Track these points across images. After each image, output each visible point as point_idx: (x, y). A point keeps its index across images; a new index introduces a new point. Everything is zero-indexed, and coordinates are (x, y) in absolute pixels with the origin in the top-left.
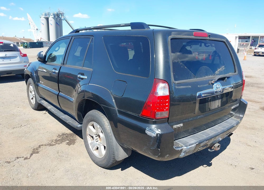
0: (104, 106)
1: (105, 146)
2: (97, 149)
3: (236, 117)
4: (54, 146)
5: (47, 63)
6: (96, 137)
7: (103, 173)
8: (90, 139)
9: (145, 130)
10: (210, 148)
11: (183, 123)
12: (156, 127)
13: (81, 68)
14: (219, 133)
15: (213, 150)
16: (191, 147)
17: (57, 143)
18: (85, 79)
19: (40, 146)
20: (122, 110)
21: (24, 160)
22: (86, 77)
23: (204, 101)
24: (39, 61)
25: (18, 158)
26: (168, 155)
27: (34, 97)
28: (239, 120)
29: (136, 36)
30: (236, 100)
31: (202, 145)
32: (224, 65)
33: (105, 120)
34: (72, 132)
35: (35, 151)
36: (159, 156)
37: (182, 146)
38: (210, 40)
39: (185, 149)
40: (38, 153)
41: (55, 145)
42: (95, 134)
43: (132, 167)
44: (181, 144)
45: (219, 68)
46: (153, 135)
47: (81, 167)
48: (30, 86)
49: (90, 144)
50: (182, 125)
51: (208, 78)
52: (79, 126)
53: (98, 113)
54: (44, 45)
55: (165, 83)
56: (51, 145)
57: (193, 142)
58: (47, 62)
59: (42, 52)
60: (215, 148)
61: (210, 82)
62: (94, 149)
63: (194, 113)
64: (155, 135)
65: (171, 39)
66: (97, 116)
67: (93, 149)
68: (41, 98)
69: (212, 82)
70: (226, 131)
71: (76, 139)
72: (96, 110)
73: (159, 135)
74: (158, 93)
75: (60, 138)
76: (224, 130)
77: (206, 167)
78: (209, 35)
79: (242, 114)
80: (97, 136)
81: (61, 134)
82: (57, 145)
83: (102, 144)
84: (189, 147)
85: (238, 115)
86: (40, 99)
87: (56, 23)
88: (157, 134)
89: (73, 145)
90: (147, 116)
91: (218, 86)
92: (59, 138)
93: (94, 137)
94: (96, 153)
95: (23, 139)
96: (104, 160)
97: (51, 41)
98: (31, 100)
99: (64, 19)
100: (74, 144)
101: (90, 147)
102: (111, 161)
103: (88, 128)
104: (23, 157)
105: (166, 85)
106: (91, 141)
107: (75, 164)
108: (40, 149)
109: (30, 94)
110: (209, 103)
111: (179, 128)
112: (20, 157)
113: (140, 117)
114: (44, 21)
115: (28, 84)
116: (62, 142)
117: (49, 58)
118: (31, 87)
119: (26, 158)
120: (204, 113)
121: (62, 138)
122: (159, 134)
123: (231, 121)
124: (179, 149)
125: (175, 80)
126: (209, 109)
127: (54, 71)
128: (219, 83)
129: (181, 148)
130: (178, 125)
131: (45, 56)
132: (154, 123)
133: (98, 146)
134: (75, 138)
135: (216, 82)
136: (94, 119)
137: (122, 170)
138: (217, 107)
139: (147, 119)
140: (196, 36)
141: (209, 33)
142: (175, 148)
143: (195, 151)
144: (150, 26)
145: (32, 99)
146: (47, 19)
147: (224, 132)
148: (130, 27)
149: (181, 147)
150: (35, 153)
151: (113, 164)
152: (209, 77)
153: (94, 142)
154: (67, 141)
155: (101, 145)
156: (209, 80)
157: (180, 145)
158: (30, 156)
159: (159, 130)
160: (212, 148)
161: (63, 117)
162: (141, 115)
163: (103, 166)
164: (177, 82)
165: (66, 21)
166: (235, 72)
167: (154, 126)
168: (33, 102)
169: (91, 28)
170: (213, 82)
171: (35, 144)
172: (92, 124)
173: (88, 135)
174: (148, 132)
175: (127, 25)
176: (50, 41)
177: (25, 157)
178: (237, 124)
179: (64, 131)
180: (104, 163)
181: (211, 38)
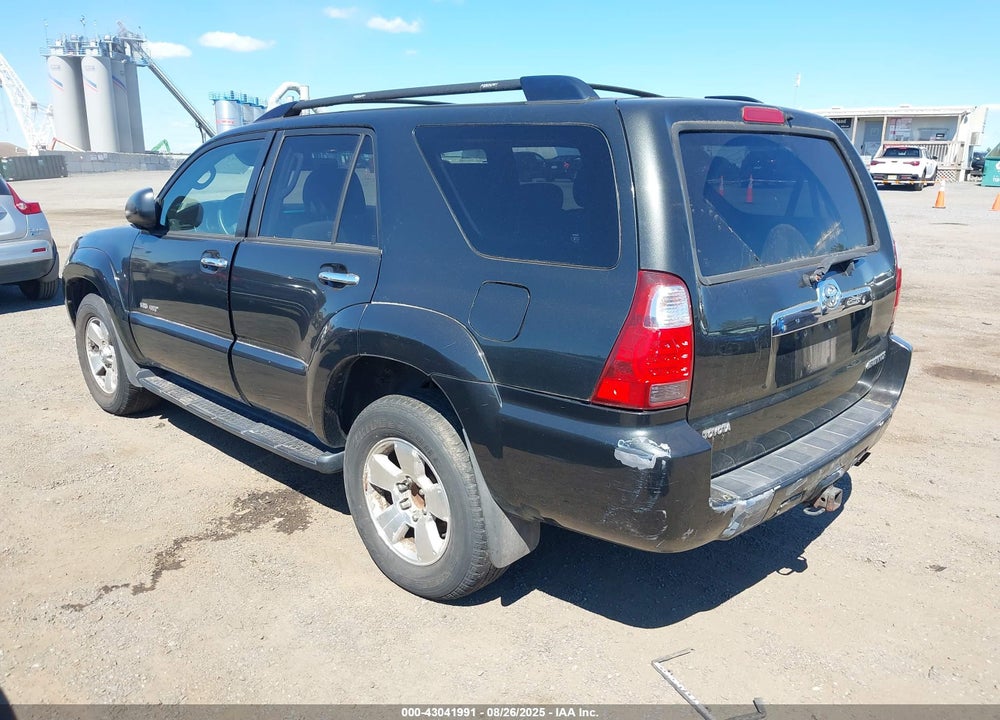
0: (444, 376)
1: (446, 519)
2: (410, 533)
3: (877, 396)
4: (233, 539)
5: (170, 233)
6: (402, 491)
7: (441, 619)
8: (375, 501)
9: (612, 449)
10: (810, 503)
11: (731, 420)
12: (650, 437)
13: (328, 247)
14: (836, 450)
15: (820, 512)
16: (760, 501)
17: (240, 530)
18: (353, 284)
19: (178, 543)
20: (517, 388)
21: (134, 594)
22: (356, 279)
23: (791, 345)
24: (136, 225)
25: (107, 589)
26: (690, 532)
27: (109, 365)
28: (889, 406)
29: (552, 124)
30: (878, 340)
31: (790, 491)
32: (837, 218)
33: (441, 429)
34: (283, 487)
35: (166, 562)
36: (661, 538)
37: (733, 500)
38: (790, 134)
39: (743, 507)
40: (177, 566)
41: (234, 535)
42: (398, 484)
43: (536, 593)
44: (727, 494)
45: (826, 231)
46: (644, 465)
47: (357, 604)
48: (93, 326)
49: (380, 519)
50: (727, 426)
51: (796, 264)
52: (327, 457)
53: (414, 406)
54: (70, 165)
55: (677, 283)
56: (219, 537)
57: (763, 484)
58: (167, 228)
59: (151, 190)
60: (824, 504)
61: (806, 279)
62: (396, 535)
63: (764, 387)
64: (651, 465)
65: (681, 133)
66: (409, 416)
67: (390, 537)
68: (141, 366)
69: (811, 277)
70: (856, 444)
71: (306, 511)
72: (402, 397)
73: (664, 462)
74: (654, 319)
75: (247, 511)
76: (850, 441)
77: (788, 574)
78: (787, 116)
79: (896, 388)
80: (405, 490)
81: (246, 497)
82: (242, 535)
83: (429, 516)
84: (753, 500)
85: (883, 390)
86: (138, 370)
87: (113, 77)
88: (659, 460)
89: (303, 530)
90: (613, 402)
91: (829, 292)
92: (244, 512)
93: (395, 492)
94: (404, 550)
95: (104, 522)
96: (442, 569)
97: (95, 148)
98: (97, 377)
99: (142, 63)
100: (305, 528)
101: (381, 533)
102: (472, 572)
103: (367, 464)
104: (127, 585)
105: (680, 291)
106: (382, 508)
107: (330, 596)
108: (181, 555)
109: (90, 354)
110: (805, 350)
111: (718, 437)
112: (117, 587)
113: (590, 406)
114: (64, 72)
115: (84, 318)
116: (258, 524)
117: (171, 214)
118: (97, 331)
119: (139, 589)
120: (789, 386)
121: (254, 511)
122: (665, 458)
123: (865, 410)
124: (725, 508)
125: (705, 273)
126: (805, 370)
127: (206, 260)
128: (831, 281)
129: (730, 506)
130: (718, 429)
131: (159, 207)
132: (642, 423)
133: (413, 525)
134: (303, 508)
135: (824, 277)
136: (400, 427)
137: (505, 603)
138: (824, 362)
139: (619, 411)
140: (751, 122)
141: (787, 111)
142: (714, 505)
143: (769, 516)
144: (596, 91)
145: (102, 372)
146: (76, 64)
147: (852, 447)
148: (522, 91)
149: (731, 502)
150: (166, 569)
151: (478, 581)
152: (799, 260)
153: (395, 511)
154: (277, 520)
155: (423, 520)
156: (801, 272)
157: (724, 497)
158: (154, 581)
159: (665, 446)
160: (816, 505)
161: (252, 431)
162: (596, 398)
163: (437, 593)
164: (709, 280)
165: (151, 68)
166: (871, 242)
167: (640, 435)
168: (110, 384)
169: (356, 97)
170: (816, 278)
171: (159, 538)
172: (384, 448)
173: (369, 486)
174: (623, 456)
175: (506, 86)
176: (93, 150)
177: (134, 583)
178: (886, 421)
179: (253, 486)
180: (441, 582)
181: (796, 128)
